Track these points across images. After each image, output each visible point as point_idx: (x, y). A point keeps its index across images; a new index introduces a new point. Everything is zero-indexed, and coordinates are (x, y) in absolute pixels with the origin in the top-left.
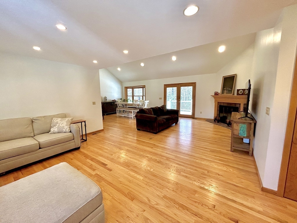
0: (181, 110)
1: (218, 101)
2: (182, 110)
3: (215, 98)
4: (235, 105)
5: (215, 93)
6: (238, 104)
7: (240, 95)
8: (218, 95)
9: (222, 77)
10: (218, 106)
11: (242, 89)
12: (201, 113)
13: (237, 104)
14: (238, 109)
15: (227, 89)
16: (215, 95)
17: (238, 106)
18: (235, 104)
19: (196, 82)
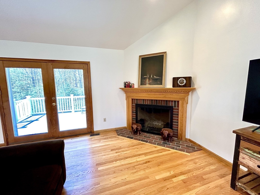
0: (59, 111)
1: (133, 98)
2: (61, 111)
3: (126, 92)
4: (167, 104)
5: (125, 84)
6: (172, 101)
7: (180, 86)
8: (131, 87)
9: (138, 57)
10: (133, 106)
11: (184, 78)
12: (105, 120)
13: (169, 101)
14: (173, 109)
15: (150, 77)
16: (125, 87)
17: (172, 104)
18: (167, 101)
19: (89, 62)
